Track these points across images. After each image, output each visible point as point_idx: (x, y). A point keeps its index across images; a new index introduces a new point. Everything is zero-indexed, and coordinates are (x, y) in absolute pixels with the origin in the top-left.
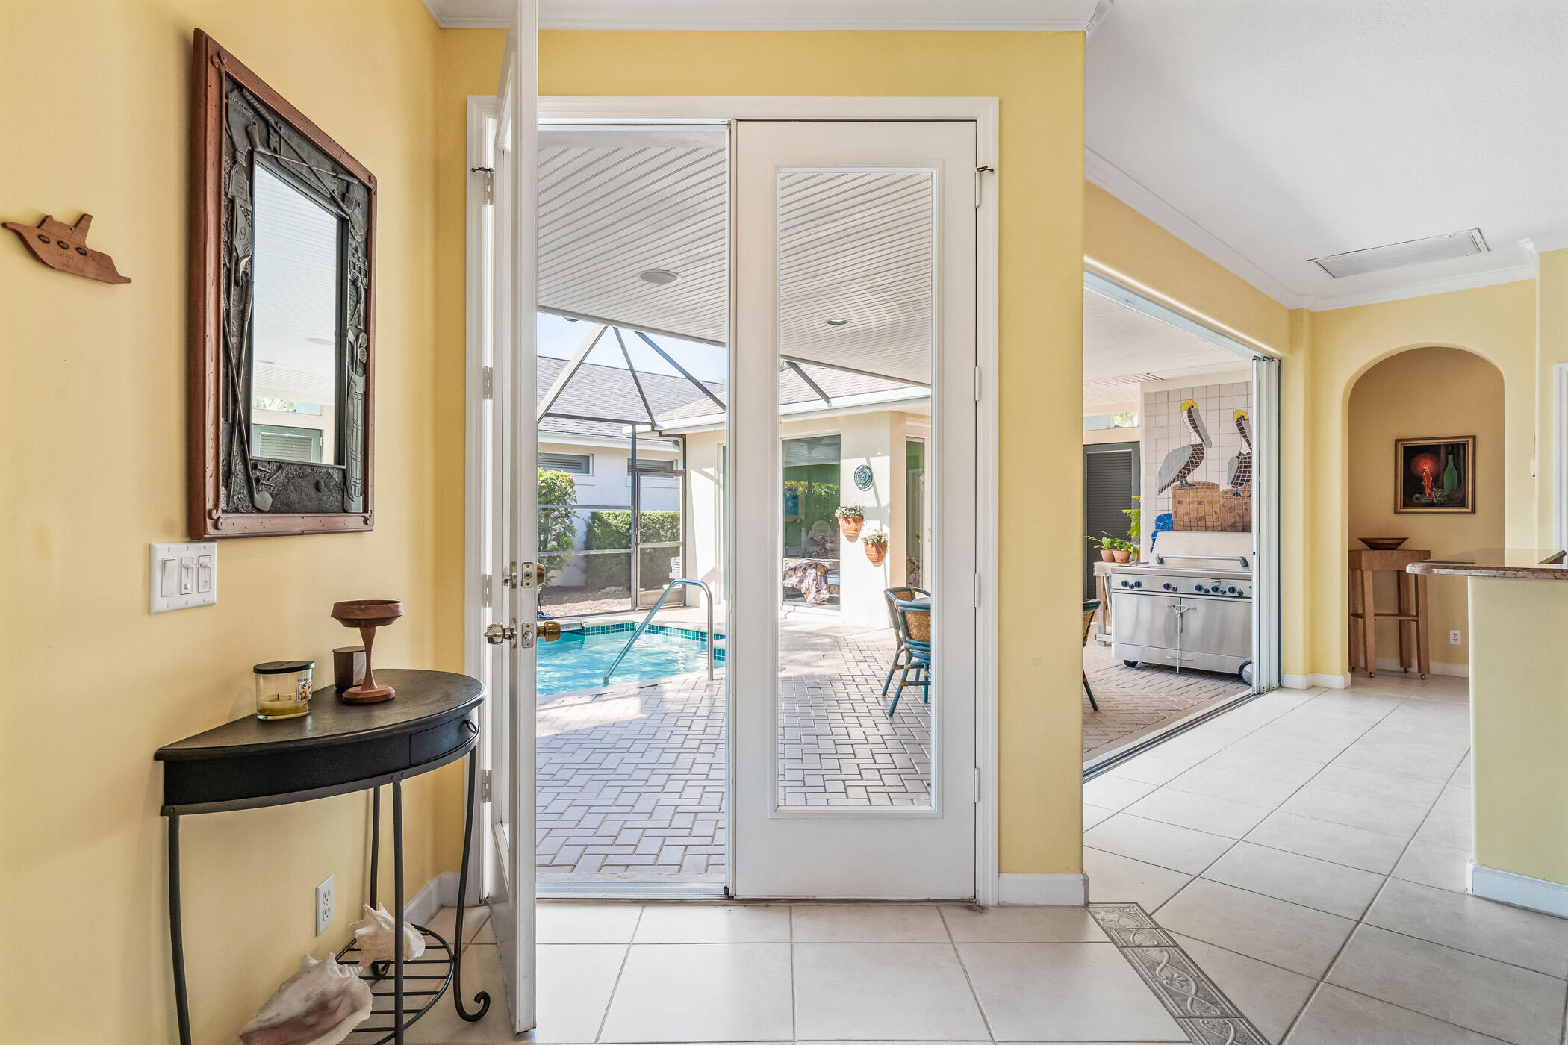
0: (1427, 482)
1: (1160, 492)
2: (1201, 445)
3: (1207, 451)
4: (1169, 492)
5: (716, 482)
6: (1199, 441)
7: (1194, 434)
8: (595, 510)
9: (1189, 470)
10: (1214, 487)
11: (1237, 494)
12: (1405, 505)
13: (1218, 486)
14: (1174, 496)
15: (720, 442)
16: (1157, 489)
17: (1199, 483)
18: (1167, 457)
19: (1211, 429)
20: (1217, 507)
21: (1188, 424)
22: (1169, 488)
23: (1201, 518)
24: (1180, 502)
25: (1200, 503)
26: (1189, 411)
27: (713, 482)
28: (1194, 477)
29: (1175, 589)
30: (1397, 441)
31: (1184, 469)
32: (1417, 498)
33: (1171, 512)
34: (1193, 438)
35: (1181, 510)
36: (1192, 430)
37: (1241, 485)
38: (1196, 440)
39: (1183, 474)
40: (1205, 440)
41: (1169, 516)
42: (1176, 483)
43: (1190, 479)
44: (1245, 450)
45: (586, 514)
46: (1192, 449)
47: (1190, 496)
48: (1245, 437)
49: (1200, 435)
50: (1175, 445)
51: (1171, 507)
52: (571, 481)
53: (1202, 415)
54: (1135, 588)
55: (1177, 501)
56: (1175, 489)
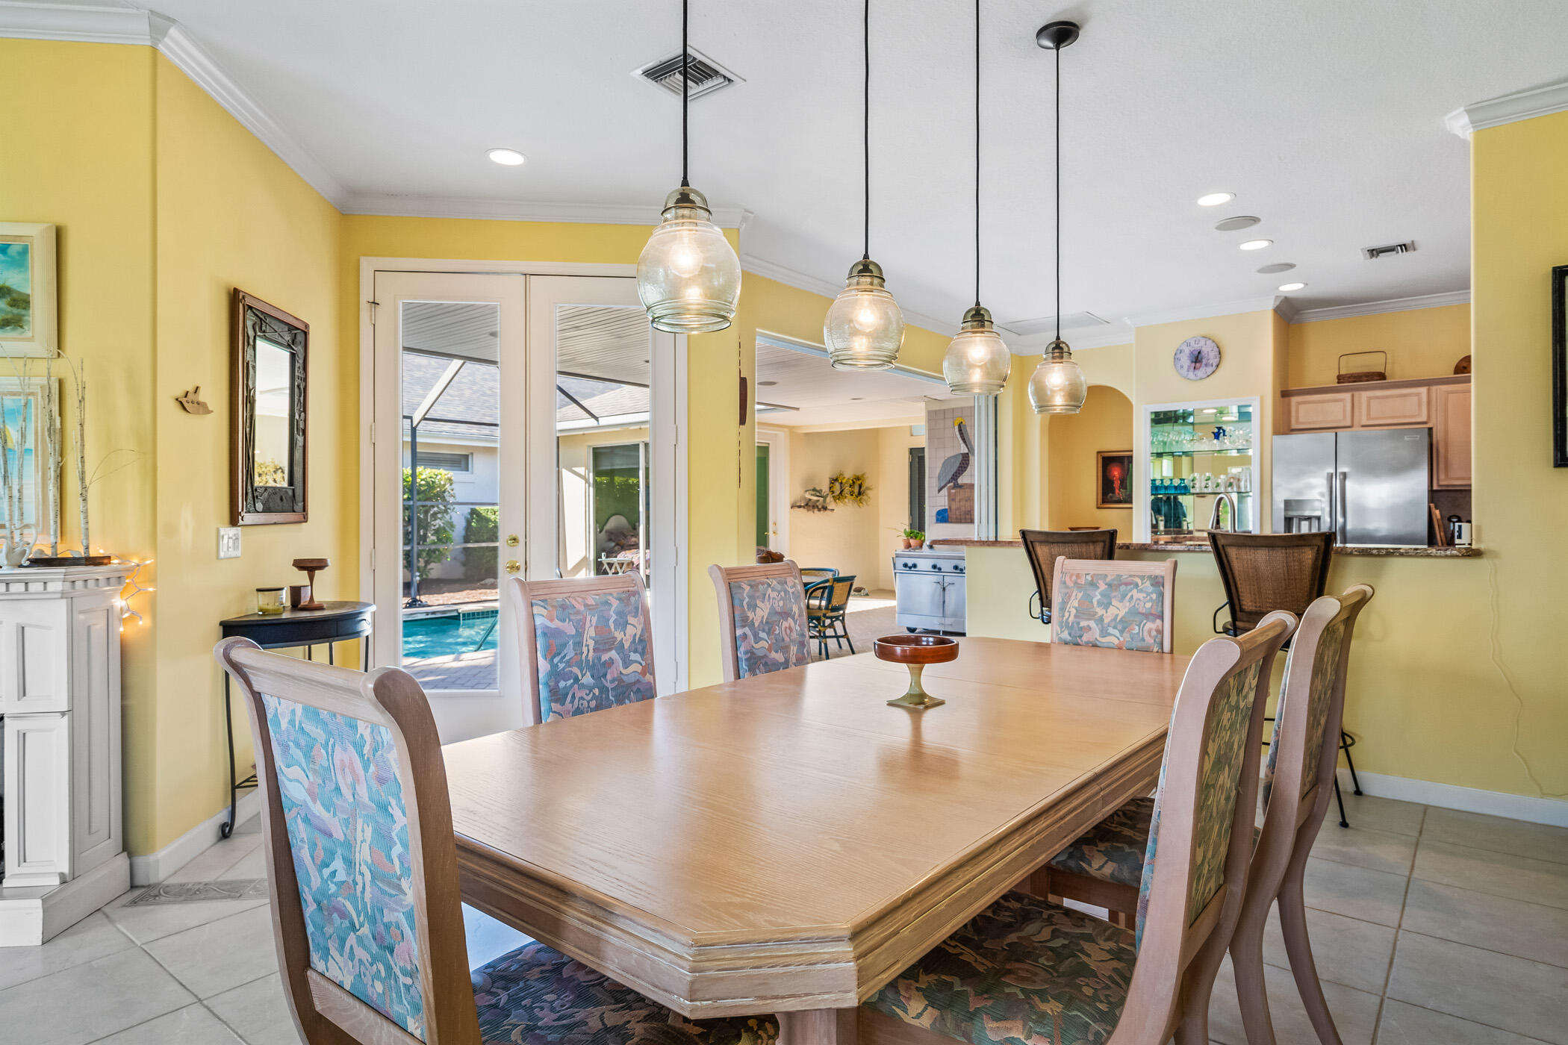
0: (1117, 484)
1: (939, 491)
2: (968, 454)
4: (945, 491)
5: (587, 481)
6: (966, 451)
7: (963, 445)
8: (473, 507)
9: (959, 474)
12: (1104, 501)
15: (590, 444)
16: (937, 489)
17: (966, 484)
18: (944, 463)
21: (959, 436)
22: (946, 488)
23: (968, 512)
24: (953, 500)
25: (967, 500)
26: (960, 426)
27: (584, 482)
29: (940, 569)
30: (1098, 452)
31: (956, 472)
32: (1111, 497)
33: (947, 507)
34: (962, 448)
35: (954, 506)
36: (961, 442)
38: (964, 450)
39: (955, 477)
40: (971, 449)
41: (945, 510)
42: (950, 484)
43: (960, 481)
45: (467, 509)
46: (961, 457)
47: (960, 494)
49: (967, 445)
50: (950, 453)
51: (947, 503)
52: (450, 479)
54: (913, 569)
55: (951, 499)
56: (949, 489)
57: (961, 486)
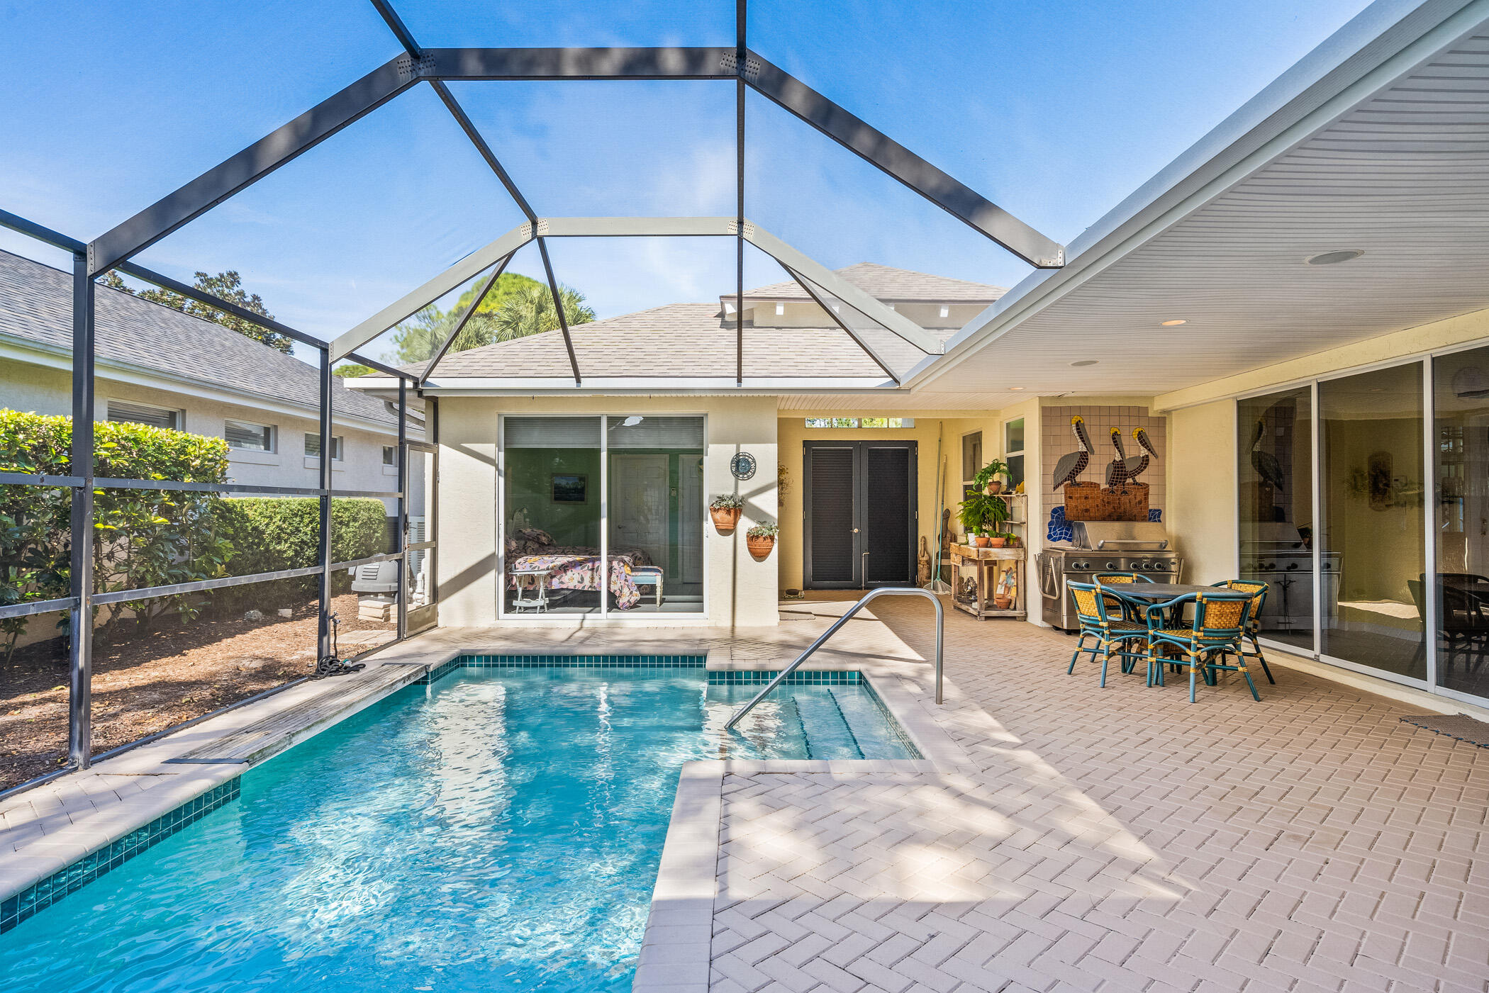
1: (1055, 488)
2: (1086, 452)
3: (1091, 458)
4: (1061, 489)
6: (1085, 450)
7: (1081, 443)
9: (1077, 472)
10: (1097, 485)
11: (1113, 492)
13: (1099, 485)
14: (1066, 493)
15: (504, 412)
16: (1052, 486)
17: (1084, 483)
18: (1060, 461)
19: (1094, 442)
20: (1099, 502)
21: (1076, 435)
22: (1063, 486)
23: (1087, 510)
24: (1071, 498)
25: (1086, 498)
26: (1077, 424)
28: (1080, 478)
31: (1073, 470)
33: (1063, 505)
34: (1080, 446)
35: (1073, 503)
36: (1080, 440)
37: (1115, 485)
38: (1082, 448)
39: (1072, 475)
40: (1090, 449)
41: (1062, 508)
42: (1067, 482)
43: (1078, 479)
44: (1118, 458)
46: (1079, 454)
47: (1078, 493)
48: (1118, 448)
49: (1086, 444)
51: (1063, 501)
53: (1087, 428)
55: (1069, 497)
56: (1066, 486)
57: (1078, 484)
